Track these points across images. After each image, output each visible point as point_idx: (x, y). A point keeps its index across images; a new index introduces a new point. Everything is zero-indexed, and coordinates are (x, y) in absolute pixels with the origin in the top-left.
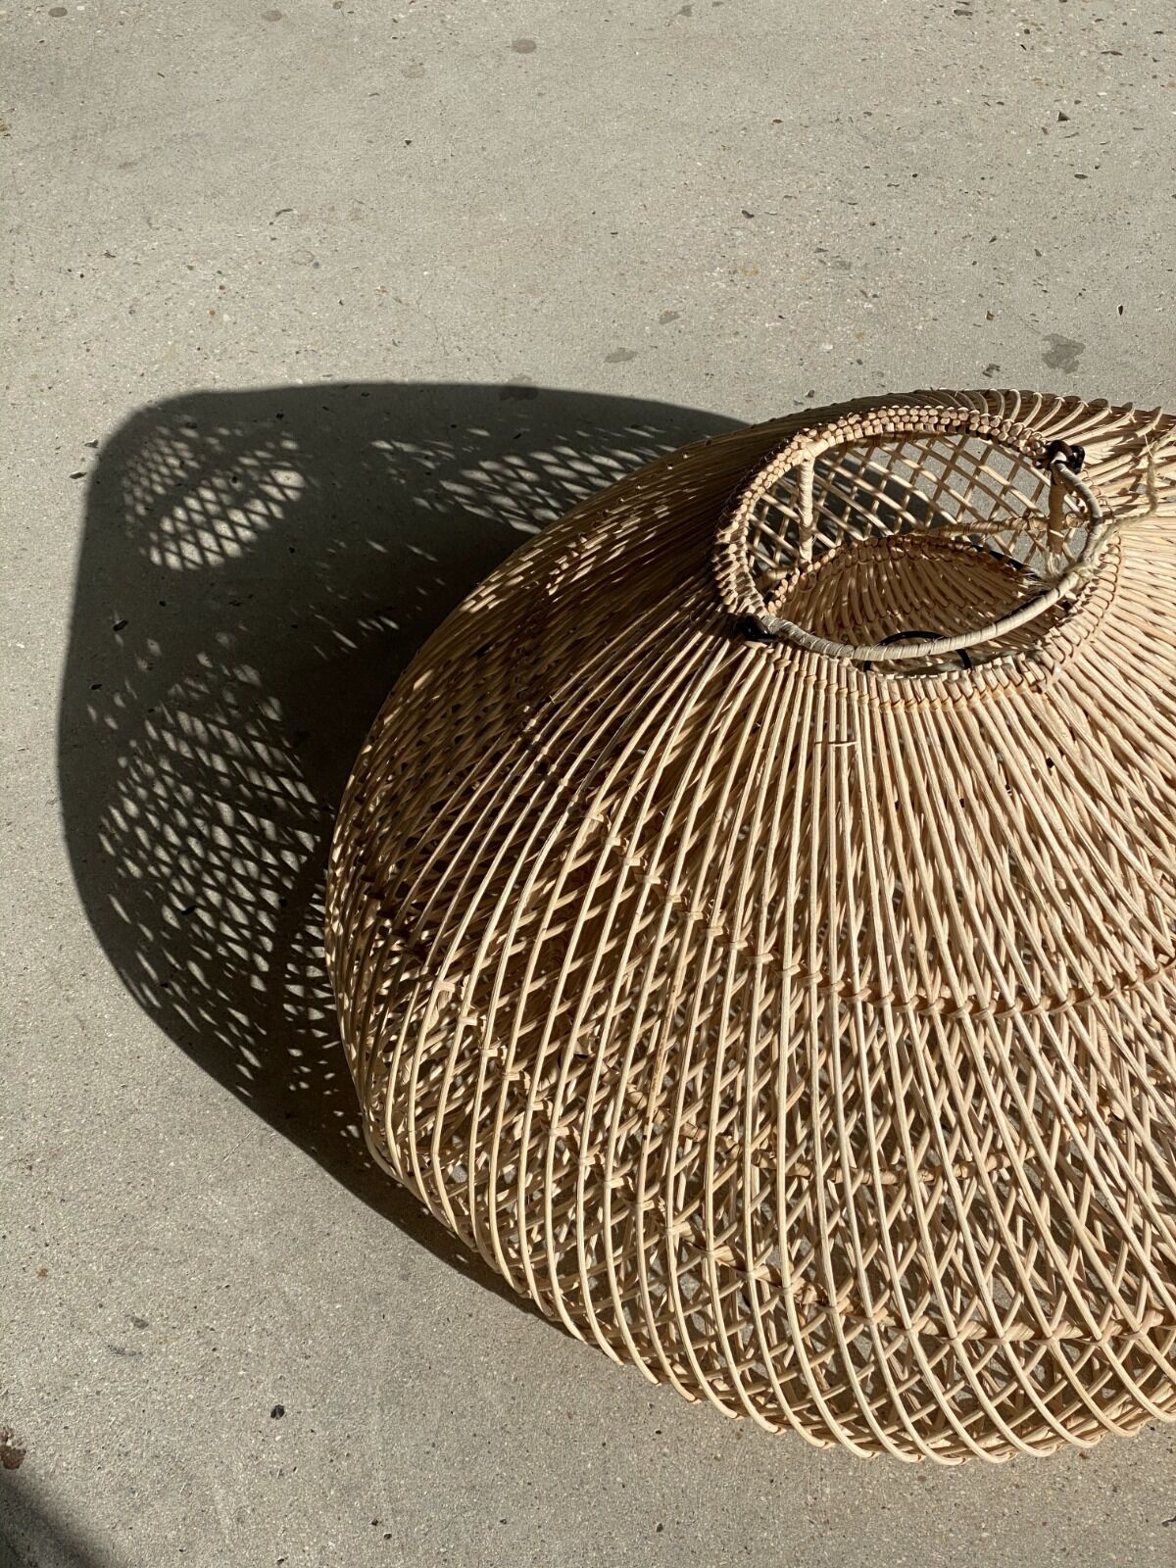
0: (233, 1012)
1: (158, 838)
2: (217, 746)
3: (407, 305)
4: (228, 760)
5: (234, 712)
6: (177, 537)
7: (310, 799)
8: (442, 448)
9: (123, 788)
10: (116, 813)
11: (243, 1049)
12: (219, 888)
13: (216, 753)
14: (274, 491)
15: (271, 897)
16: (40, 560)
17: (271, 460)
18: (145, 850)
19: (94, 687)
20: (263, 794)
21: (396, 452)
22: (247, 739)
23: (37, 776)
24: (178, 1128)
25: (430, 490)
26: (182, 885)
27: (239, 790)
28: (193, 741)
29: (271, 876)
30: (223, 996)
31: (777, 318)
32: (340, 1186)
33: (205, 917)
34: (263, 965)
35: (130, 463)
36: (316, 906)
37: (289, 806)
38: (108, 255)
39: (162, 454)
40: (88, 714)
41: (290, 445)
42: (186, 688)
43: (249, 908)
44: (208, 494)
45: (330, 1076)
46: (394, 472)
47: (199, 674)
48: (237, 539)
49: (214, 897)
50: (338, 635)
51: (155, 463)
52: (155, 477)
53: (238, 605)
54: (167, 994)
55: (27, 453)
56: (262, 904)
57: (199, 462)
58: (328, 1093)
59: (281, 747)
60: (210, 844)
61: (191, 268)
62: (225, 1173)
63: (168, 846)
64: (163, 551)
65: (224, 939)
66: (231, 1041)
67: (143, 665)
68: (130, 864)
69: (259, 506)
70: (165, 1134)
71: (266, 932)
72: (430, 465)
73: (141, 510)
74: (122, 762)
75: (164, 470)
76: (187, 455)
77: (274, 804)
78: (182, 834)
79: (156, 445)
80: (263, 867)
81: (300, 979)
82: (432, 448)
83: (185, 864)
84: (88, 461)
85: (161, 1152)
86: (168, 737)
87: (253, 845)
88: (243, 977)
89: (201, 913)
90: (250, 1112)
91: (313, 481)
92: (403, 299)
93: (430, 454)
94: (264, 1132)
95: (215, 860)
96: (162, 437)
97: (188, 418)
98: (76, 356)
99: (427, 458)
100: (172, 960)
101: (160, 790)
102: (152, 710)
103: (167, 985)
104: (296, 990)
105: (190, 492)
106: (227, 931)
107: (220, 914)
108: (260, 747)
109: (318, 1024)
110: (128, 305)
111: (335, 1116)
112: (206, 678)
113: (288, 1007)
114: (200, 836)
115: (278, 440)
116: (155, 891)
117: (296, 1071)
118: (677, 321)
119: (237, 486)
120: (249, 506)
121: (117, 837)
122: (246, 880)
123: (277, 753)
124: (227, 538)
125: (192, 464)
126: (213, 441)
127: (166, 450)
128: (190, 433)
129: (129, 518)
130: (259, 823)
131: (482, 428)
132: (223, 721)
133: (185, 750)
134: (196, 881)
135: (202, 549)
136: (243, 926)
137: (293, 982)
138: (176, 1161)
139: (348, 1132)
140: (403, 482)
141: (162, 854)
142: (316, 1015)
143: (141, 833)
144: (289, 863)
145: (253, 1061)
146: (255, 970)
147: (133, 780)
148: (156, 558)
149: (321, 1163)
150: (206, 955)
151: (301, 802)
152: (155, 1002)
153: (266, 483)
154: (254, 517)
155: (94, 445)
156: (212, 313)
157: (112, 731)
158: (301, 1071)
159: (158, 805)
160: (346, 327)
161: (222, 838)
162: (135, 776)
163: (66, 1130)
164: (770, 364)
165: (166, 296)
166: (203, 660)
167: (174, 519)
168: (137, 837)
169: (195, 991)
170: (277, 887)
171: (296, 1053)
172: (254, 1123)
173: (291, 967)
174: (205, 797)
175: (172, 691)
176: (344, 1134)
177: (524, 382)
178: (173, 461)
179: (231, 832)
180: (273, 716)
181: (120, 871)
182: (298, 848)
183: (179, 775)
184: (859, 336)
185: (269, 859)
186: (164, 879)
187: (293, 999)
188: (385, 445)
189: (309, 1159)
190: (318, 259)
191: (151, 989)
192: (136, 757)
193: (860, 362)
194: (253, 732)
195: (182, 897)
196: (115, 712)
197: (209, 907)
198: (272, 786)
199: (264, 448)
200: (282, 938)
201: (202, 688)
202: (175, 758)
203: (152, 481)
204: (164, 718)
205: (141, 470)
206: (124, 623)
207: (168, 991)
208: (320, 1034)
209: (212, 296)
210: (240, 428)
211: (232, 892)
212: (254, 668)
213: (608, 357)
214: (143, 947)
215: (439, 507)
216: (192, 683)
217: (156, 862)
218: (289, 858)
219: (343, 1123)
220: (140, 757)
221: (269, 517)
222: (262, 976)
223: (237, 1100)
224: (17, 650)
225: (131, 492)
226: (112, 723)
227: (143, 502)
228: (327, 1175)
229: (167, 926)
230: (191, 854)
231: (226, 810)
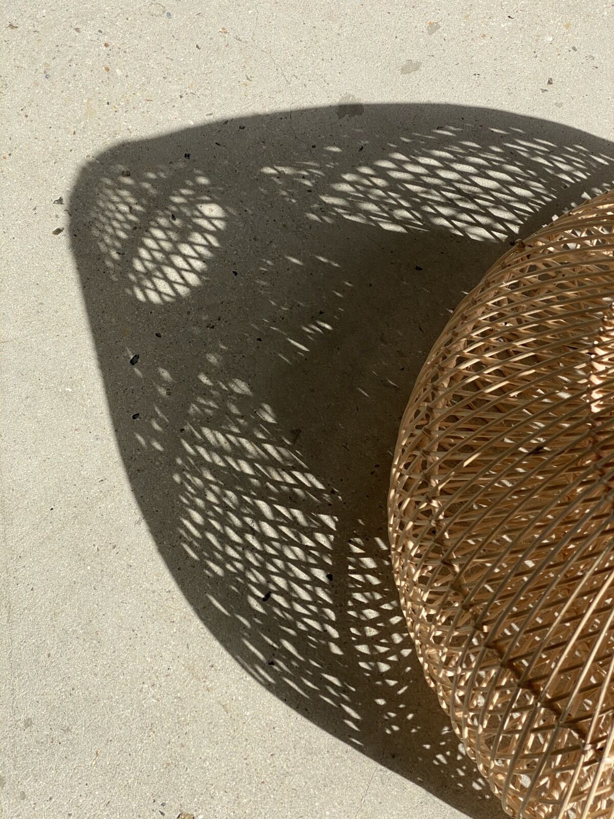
0: (326, 676)
1: (224, 538)
2: (239, 453)
3: (246, 42)
4: (251, 463)
5: (241, 421)
6: (149, 275)
7: (320, 486)
8: (311, 167)
9: (185, 501)
10: (186, 522)
11: (343, 706)
12: (283, 574)
13: (241, 459)
14: (204, 223)
15: (320, 574)
16: (57, 312)
17: (194, 196)
18: (219, 551)
19: (134, 417)
20: (285, 488)
21: (280, 175)
22: (258, 443)
23: (120, 501)
24: (321, 782)
25: (316, 206)
26: (255, 576)
27: (267, 487)
28: (221, 452)
29: (314, 557)
30: (315, 664)
31: (507, 18)
32: (448, 806)
33: (280, 600)
34: (335, 633)
35: (93, 215)
36: (353, 576)
37: (306, 495)
38: (11, 26)
39: (113, 203)
40: (137, 441)
41: (203, 181)
42: (200, 406)
43: (308, 586)
44: (158, 234)
45: (410, 716)
46: (284, 193)
47: (205, 392)
48: (193, 270)
49: (281, 582)
50: (292, 342)
51: (111, 211)
52: (115, 224)
53: (213, 327)
54: (276, 671)
55: (13, 217)
56: (315, 582)
57: (142, 206)
58: (414, 731)
59: (284, 445)
60: (263, 538)
61: (77, 30)
62: (367, 812)
63: (233, 545)
64: (143, 289)
65: (299, 616)
66: (333, 701)
67: (163, 392)
68: (211, 565)
69: (197, 238)
70: (314, 789)
71: (327, 605)
72: (307, 183)
73: (115, 255)
74: (177, 478)
75: (120, 217)
76: (131, 200)
77: (295, 494)
78: (240, 532)
79: (106, 195)
80: (306, 549)
81: (363, 640)
82: (305, 168)
83: (250, 557)
84: (61, 218)
85: (317, 804)
86: (202, 451)
87: (293, 533)
88: (324, 646)
89: (275, 596)
90: (366, 758)
91: (231, 210)
92: (241, 37)
93: (305, 173)
94: (381, 773)
95: (271, 551)
96: (109, 187)
97: (122, 168)
98: (20, 122)
99: (304, 177)
100: (270, 642)
101: (211, 498)
102: (183, 430)
103: (272, 663)
104: (363, 649)
105: (146, 233)
106: (299, 608)
107: (288, 595)
108: (269, 447)
109: (388, 675)
110: (42, 71)
111: (425, 749)
112: (212, 395)
113: (363, 665)
114: (253, 532)
115: (193, 178)
116: (238, 585)
117: (386, 718)
118: (440, 30)
119: (177, 222)
120: (191, 240)
121: (196, 544)
122: (298, 563)
123: (282, 450)
124: (186, 270)
125: (138, 208)
126: (147, 185)
127: (116, 199)
128: (128, 181)
129: (109, 263)
130: (291, 513)
131: (334, 145)
132: (236, 430)
133: (217, 460)
134: (263, 571)
135: (171, 283)
136: (309, 603)
137: (359, 643)
138: (330, 810)
139: (438, 760)
140: (294, 201)
141: (231, 552)
142: (384, 667)
143: (211, 537)
144: (323, 543)
145: (354, 715)
146: (329, 638)
147: (190, 492)
148: (140, 296)
149: (429, 790)
150: (292, 632)
151: (314, 489)
152: (270, 680)
153: (198, 217)
154: (198, 248)
155: (60, 201)
156: (107, 69)
157: (161, 453)
158: (389, 716)
159: (215, 511)
160: (209, 68)
161: (270, 532)
162: (189, 488)
163: (245, 800)
164: (514, 59)
165: (68, 59)
166: (204, 379)
167: (141, 259)
168: (208, 540)
169: (294, 664)
170: (322, 565)
171: (381, 702)
172: (371, 766)
173: (353, 630)
174: (245, 498)
175: (191, 411)
176: (436, 763)
177: (350, 101)
178: (124, 208)
179: (274, 525)
180: (270, 420)
181: (207, 572)
182: (325, 530)
183: (221, 483)
184: (567, 26)
185: (308, 542)
186: (242, 574)
187: (364, 657)
188: (272, 171)
189: (420, 788)
190: (168, 10)
191: (263, 668)
192: (185, 473)
193: (574, 49)
194: (260, 436)
195: (259, 586)
196: (155, 435)
197: (281, 592)
198: (290, 480)
199: (186, 187)
200: (340, 607)
201: (212, 404)
202: (212, 467)
203: (114, 228)
204: (193, 436)
205: (104, 220)
206: (137, 357)
207: (275, 667)
208: (392, 683)
209: (102, 53)
210: (162, 171)
211: (292, 575)
212: (243, 381)
213: (402, 69)
214: (245, 634)
215: (326, 219)
216: (203, 401)
217: (230, 559)
218: (321, 538)
219: (432, 755)
220: (188, 472)
221: (210, 247)
222: (337, 642)
223: (354, 750)
224: (67, 393)
225: (102, 240)
226: (158, 447)
227: (114, 247)
228: (436, 799)
229: (256, 614)
230: (253, 549)
231: (263, 505)
